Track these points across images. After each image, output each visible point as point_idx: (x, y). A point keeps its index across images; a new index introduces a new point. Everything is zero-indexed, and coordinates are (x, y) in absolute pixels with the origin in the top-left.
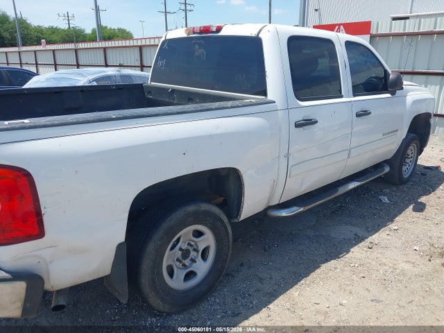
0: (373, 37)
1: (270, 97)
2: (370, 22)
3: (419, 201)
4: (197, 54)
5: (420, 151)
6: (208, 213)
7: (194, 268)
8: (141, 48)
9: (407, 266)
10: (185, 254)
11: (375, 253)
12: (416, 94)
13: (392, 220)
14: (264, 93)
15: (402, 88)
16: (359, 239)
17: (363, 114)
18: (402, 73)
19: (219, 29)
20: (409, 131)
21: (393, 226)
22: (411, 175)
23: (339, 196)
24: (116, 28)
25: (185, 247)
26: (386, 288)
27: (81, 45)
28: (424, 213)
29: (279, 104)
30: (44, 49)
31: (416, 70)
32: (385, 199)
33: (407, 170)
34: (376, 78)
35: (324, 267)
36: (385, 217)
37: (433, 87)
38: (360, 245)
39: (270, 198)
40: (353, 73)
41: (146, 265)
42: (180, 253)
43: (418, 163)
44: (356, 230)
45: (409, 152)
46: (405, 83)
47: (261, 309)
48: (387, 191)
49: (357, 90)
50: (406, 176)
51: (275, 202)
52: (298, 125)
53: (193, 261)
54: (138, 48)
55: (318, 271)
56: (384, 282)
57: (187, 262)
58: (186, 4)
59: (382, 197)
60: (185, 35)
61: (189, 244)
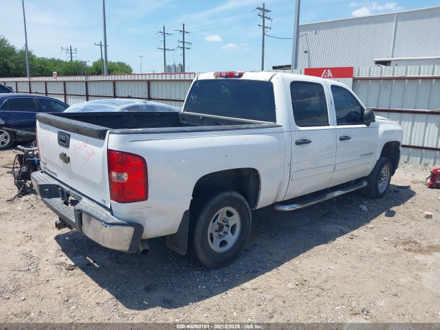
0: (355, 80)
1: (278, 123)
2: (352, 68)
3: (391, 209)
4: (223, 92)
5: (392, 173)
6: (237, 199)
7: (226, 238)
8: (149, 82)
9: (377, 250)
10: (221, 227)
11: (355, 241)
12: (385, 126)
13: (368, 222)
14: (274, 120)
15: (374, 121)
16: (342, 233)
17: (345, 138)
18: (374, 110)
19: (241, 75)
20: (382, 155)
21: (370, 225)
22: (385, 191)
23: (327, 200)
24: (116, 62)
25: (221, 222)
26: (361, 261)
27: (92, 78)
28: (394, 218)
29: (285, 128)
30: (55, 80)
31: (392, 109)
32: (364, 208)
33: (382, 187)
34: (355, 112)
35: (316, 248)
36: (363, 219)
37: (406, 122)
38: (344, 236)
39: (277, 196)
40: (337, 109)
41: (199, 229)
42: (218, 226)
43: (391, 183)
44: (340, 227)
45: (383, 172)
46: (376, 117)
47: (273, 269)
48: (366, 202)
49: (340, 121)
50: (381, 191)
51: (280, 199)
52: (298, 143)
53: (226, 233)
54: (147, 83)
55: (312, 250)
56: (361, 258)
57: (221, 233)
58: (184, 42)
59: (362, 206)
60: (214, 78)
61: (223, 221)
